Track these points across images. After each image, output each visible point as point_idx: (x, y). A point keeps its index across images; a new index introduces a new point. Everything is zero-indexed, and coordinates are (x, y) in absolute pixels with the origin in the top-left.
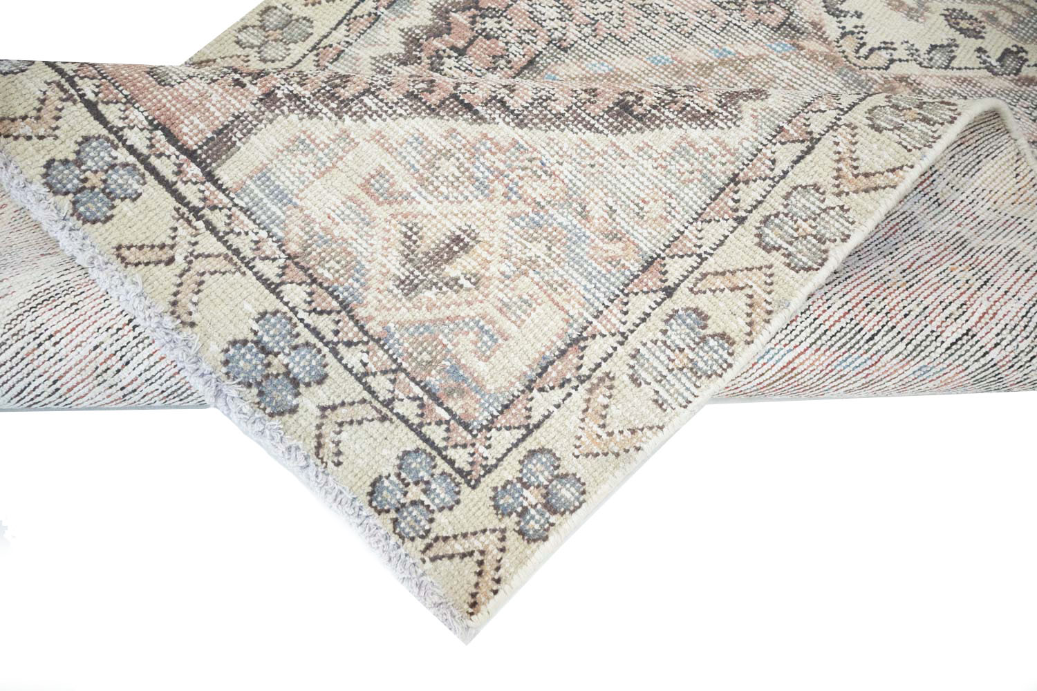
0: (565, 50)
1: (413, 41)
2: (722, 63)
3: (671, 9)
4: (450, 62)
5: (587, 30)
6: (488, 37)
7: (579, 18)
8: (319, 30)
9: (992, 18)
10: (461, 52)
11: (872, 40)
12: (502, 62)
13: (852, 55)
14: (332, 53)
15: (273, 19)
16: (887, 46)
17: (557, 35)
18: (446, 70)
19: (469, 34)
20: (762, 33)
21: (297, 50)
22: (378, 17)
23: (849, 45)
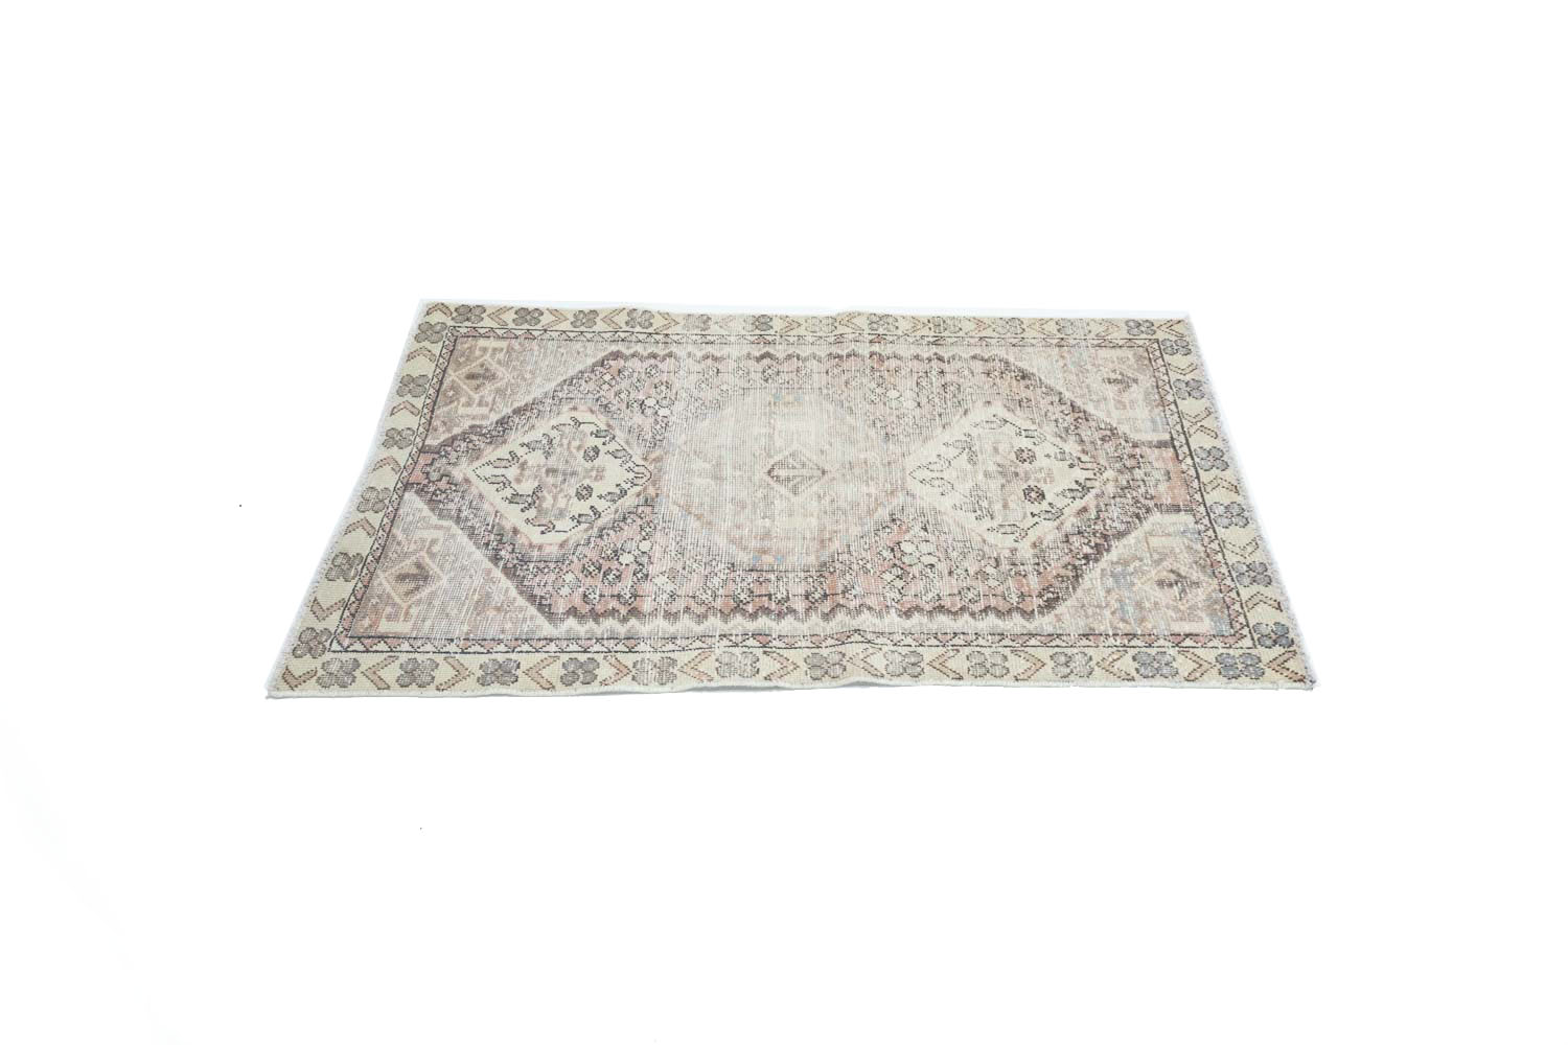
0: (733, 564)
1: (780, 615)
2: (690, 513)
3: (674, 544)
4: (779, 596)
5: (714, 563)
6: (752, 592)
7: (709, 569)
8: (808, 652)
9: (579, 448)
10: (770, 596)
11: (631, 475)
12: (761, 580)
13: (645, 479)
14: (814, 639)
15: (819, 673)
16: (630, 470)
17: (727, 571)
18: (785, 593)
19: (757, 599)
20: (661, 509)
21: (824, 652)
22: (779, 636)
23: (640, 481)
